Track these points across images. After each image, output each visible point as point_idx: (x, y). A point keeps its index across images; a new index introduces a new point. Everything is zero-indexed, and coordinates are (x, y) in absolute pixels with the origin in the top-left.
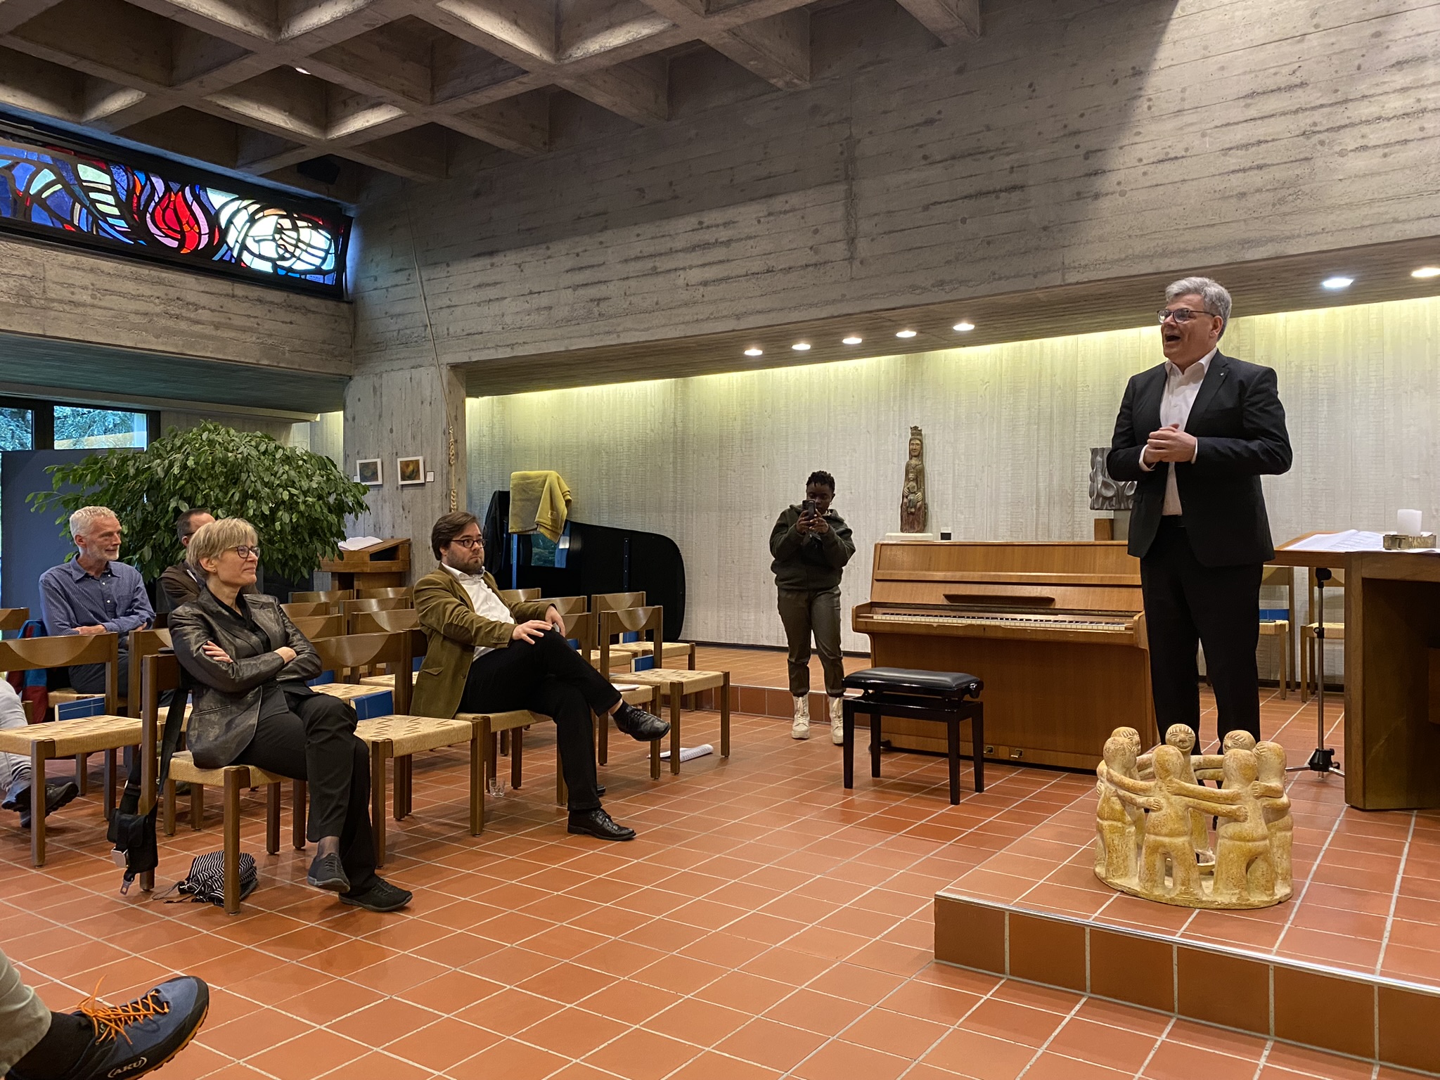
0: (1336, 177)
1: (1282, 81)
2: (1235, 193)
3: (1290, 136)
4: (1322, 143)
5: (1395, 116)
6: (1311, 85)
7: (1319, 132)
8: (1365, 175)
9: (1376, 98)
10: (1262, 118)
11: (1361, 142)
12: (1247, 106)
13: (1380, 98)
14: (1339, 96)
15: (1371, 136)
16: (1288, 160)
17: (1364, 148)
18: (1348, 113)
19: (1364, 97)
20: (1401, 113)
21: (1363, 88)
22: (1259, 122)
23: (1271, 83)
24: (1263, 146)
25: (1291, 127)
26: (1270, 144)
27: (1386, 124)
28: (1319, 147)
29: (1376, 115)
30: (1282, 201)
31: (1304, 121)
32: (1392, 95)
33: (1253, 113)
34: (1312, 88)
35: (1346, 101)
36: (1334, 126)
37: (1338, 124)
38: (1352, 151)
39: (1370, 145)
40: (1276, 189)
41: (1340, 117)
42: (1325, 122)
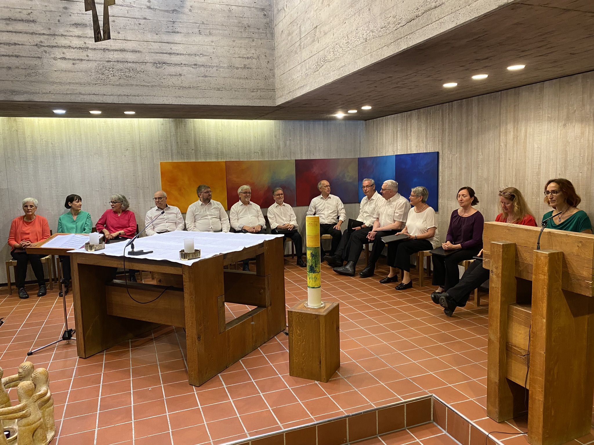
0: (53, 69)
1: (24, 16)
2: (5, 66)
3: (30, 44)
4: (46, 52)
5: (76, 47)
6: (38, 23)
7: (44, 46)
8: (66, 71)
9: (68, 37)
10: (15, 32)
11: (62, 56)
12: (7, 24)
13: (69, 37)
14: (51, 32)
15: (67, 54)
16: (30, 56)
17: (64, 59)
18: (55, 41)
19: (62, 35)
20: (78, 46)
21: (61, 31)
22: (14, 34)
23: (18, 16)
24: (18, 46)
25: (30, 40)
26: (21, 46)
27: (73, 50)
28: (44, 53)
29: (68, 45)
30: (29, 75)
31: (37, 39)
32: (74, 38)
33: (10, 28)
34: (38, 25)
35: (54, 35)
36: (50, 45)
37: (52, 45)
38: (59, 58)
39: (67, 58)
40: (26, 69)
41: (53, 42)
42: (46, 42)
